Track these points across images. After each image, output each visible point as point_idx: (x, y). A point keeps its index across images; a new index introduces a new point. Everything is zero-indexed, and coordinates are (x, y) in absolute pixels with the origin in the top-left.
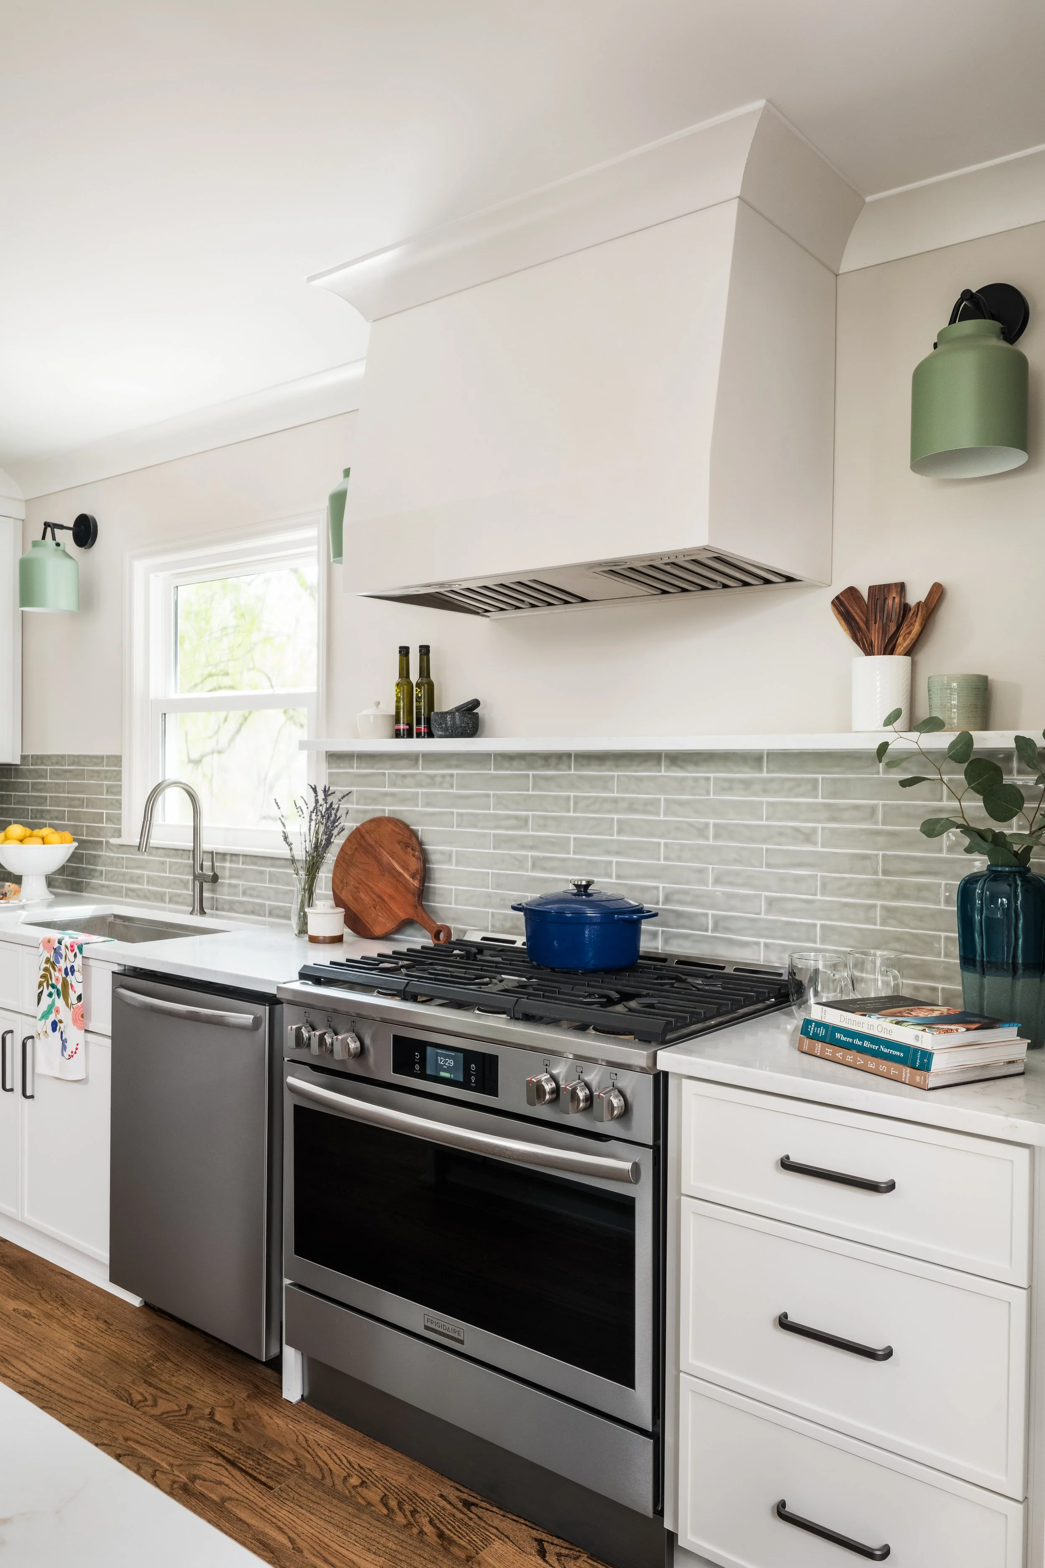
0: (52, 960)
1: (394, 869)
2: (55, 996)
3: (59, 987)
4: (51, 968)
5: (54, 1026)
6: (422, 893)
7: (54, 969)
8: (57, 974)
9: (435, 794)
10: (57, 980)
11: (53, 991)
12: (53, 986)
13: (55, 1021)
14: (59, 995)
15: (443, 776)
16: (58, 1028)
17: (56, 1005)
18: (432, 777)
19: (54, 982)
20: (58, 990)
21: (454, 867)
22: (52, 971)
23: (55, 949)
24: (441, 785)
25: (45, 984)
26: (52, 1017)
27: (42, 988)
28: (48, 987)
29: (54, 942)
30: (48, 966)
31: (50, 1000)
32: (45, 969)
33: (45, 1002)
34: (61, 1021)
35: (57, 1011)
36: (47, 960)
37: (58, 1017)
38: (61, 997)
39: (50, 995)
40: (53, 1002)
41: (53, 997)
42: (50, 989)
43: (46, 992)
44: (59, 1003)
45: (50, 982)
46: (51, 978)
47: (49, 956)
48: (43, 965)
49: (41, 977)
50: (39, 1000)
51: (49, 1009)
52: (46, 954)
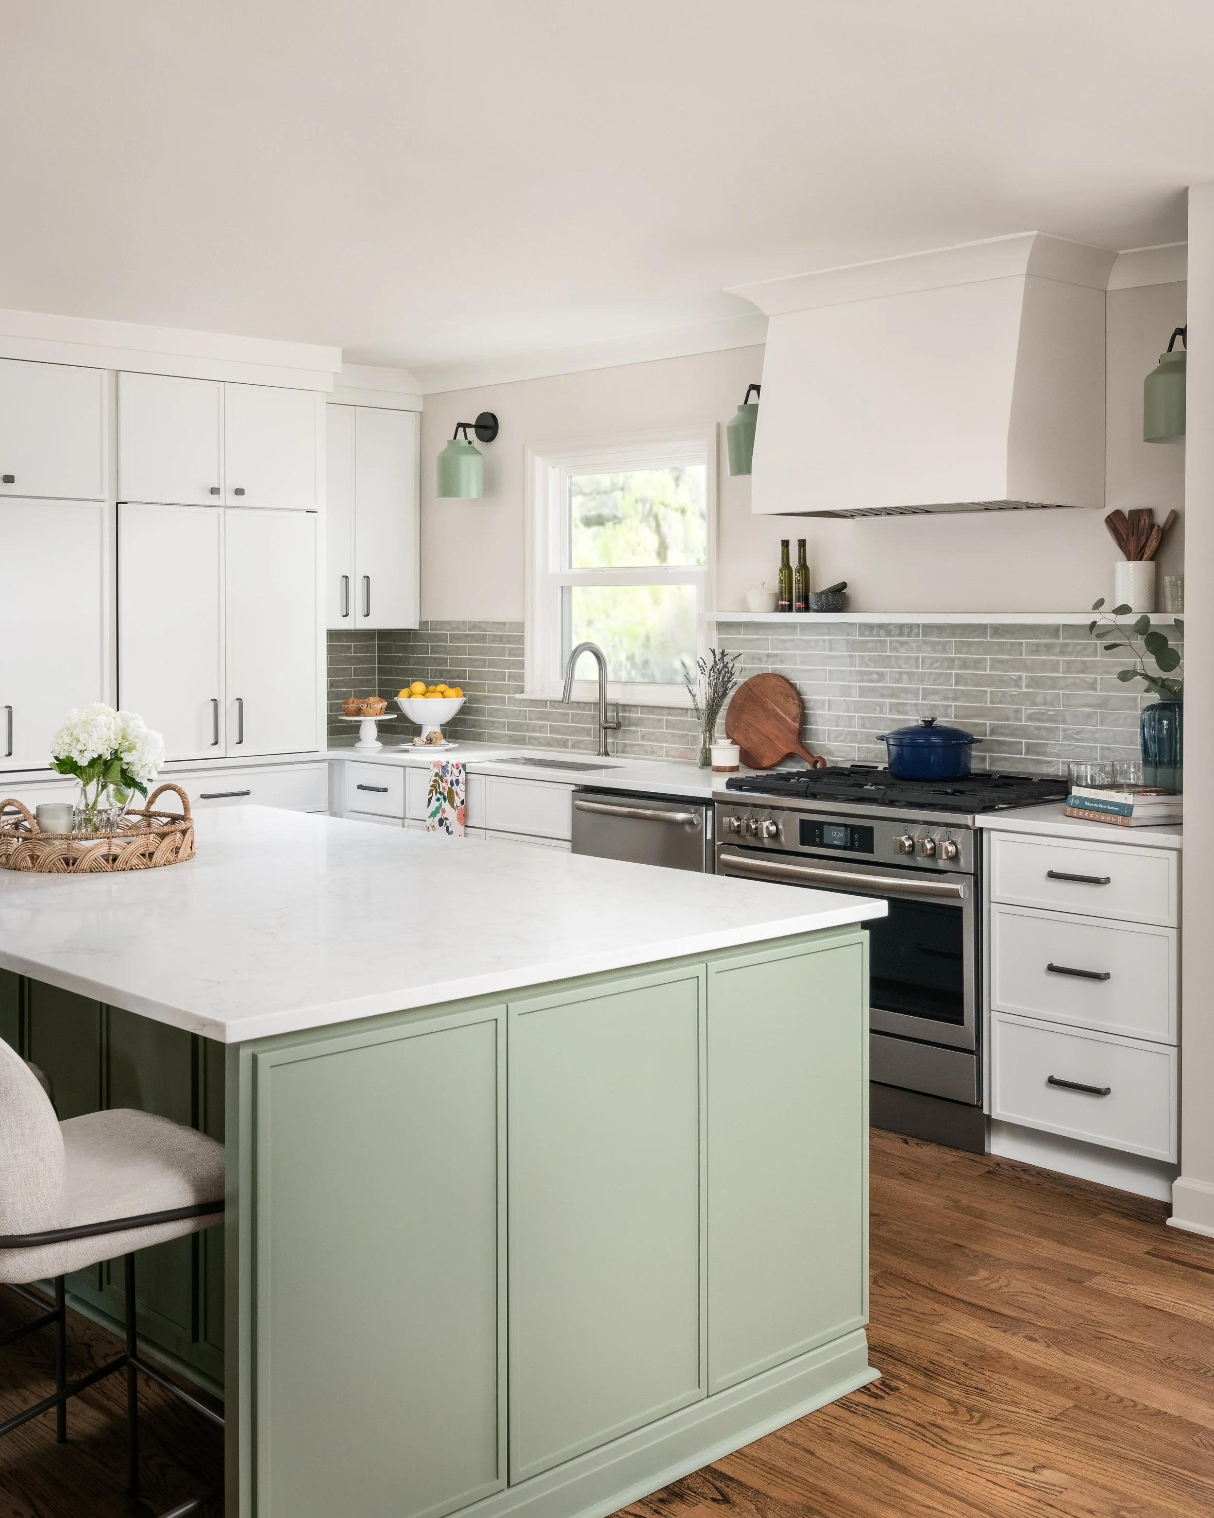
0: (440, 775)
1: (778, 714)
2: (442, 800)
3: (446, 794)
4: (439, 780)
5: (441, 822)
6: (802, 734)
7: (442, 781)
8: (444, 784)
9: (810, 655)
10: (444, 789)
11: (440, 797)
12: (441, 793)
13: (442, 818)
14: (445, 800)
16: (444, 824)
17: (443, 807)
18: (808, 642)
19: (441, 790)
20: (444, 796)
22: (440, 782)
23: (444, 768)
24: (814, 648)
25: (434, 792)
26: (439, 816)
27: (431, 795)
28: (436, 795)
29: (442, 762)
30: (437, 778)
31: (438, 804)
32: (434, 781)
33: (434, 804)
34: (446, 819)
35: (444, 811)
36: (437, 775)
37: (445, 816)
38: (447, 801)
39: (438, 800)
40: (441, 805)
41: (441, 801)
42: (438, 795)
43: (434, 798)
44: (446, 805)
45: (438, 791)
46: (439, 787)
47: (438, 771)
48: (433, 778)
49: (431, 786)
50: (429, 803)
51: (437, 810)
52: (435, 770)
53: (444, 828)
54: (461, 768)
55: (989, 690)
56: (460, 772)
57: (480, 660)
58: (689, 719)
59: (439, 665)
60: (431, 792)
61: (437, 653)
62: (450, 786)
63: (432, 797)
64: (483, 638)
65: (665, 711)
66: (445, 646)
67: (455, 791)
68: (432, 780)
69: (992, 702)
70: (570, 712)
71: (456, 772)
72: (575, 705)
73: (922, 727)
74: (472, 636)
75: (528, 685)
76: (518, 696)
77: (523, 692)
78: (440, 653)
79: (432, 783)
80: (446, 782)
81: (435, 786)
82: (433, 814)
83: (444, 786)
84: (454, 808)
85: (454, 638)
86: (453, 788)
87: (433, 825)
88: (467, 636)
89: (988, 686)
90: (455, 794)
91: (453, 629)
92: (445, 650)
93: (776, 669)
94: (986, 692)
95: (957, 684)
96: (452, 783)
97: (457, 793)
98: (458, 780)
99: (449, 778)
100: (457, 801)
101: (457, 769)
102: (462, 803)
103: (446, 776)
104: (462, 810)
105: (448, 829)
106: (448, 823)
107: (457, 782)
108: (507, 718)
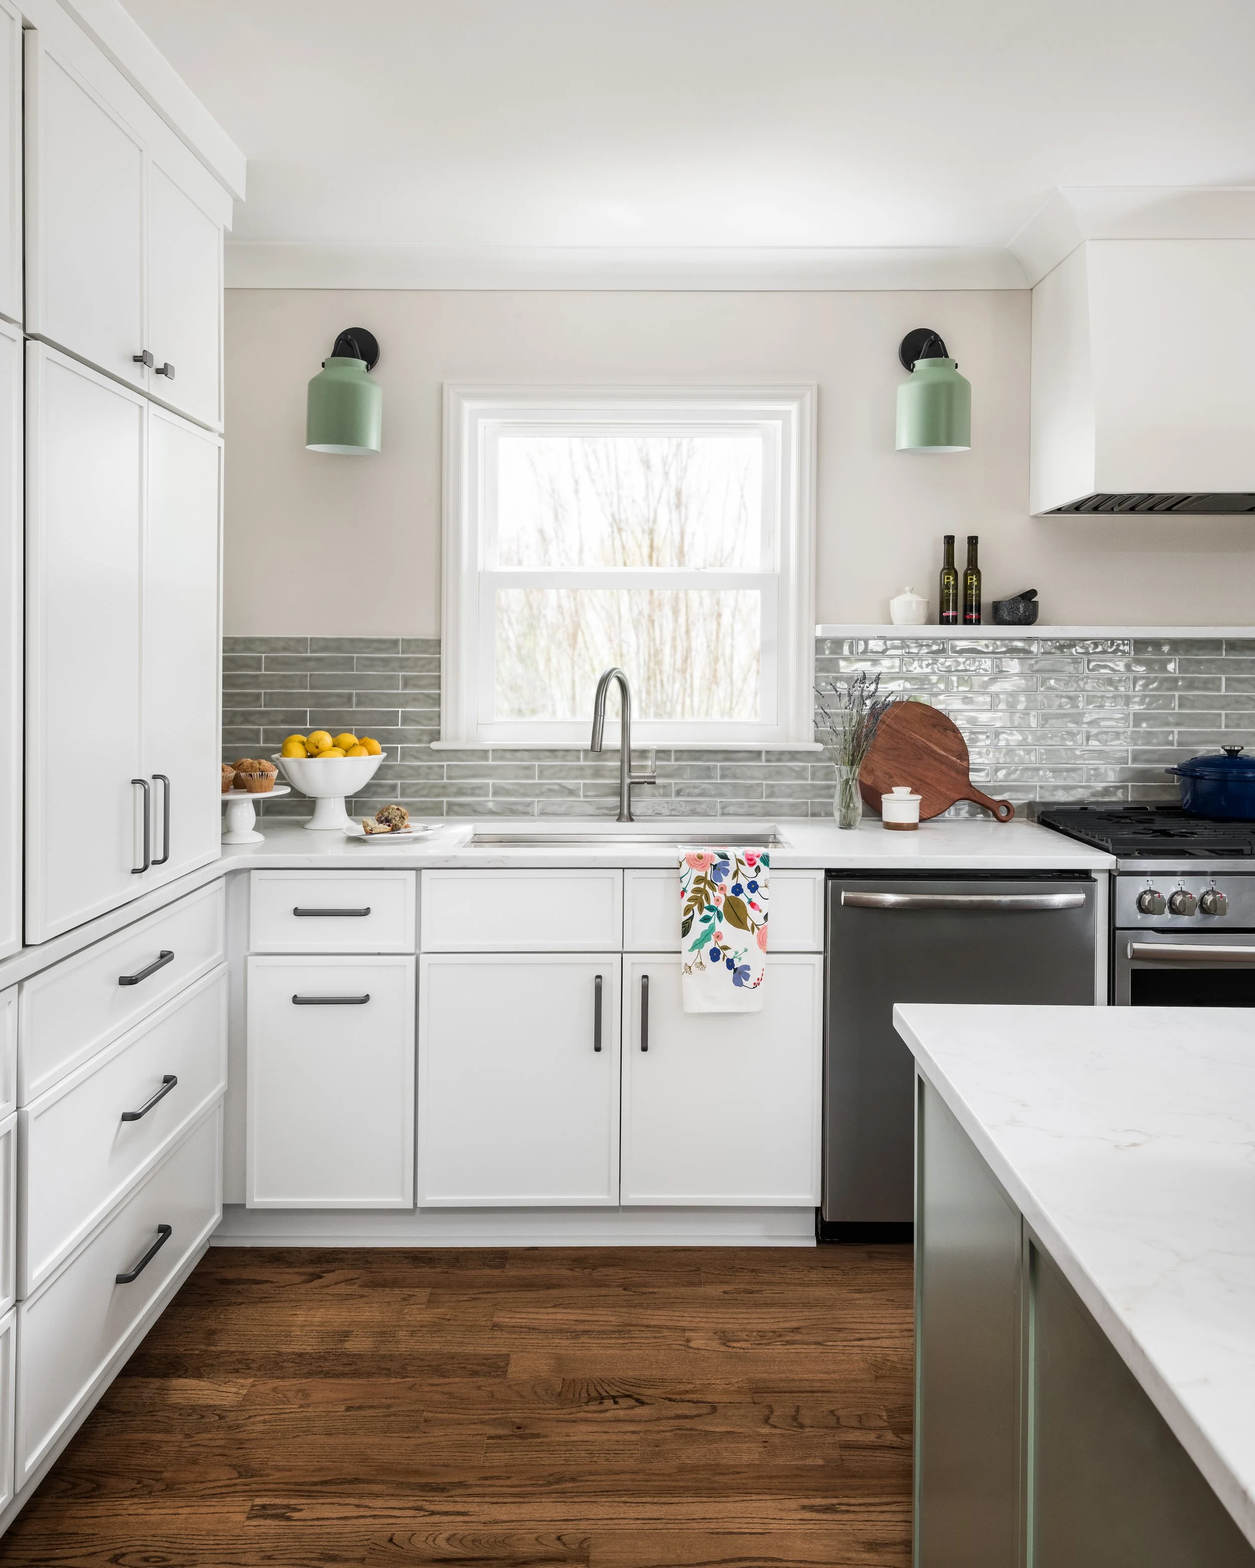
0: (709, 878)
1: (934, 751)
2: (714, 920)
3: (721, 908)
4: (707, 888)
5: (715, 955)
6: (967, 773)
7: (714, 889)
8: (717, 894)
10: (718, 900)
11: (711, 914)
12: (711, 909)
13: (715, 949)
14: (720, 918)
16: (721, 956)
17: (717, 930)
19: (713, 903)
20: (719, 913)
22: (710, 891)
23: (715, 866)
25: (696, 908)
26: (709, 945)
27: (691, 914)
28: (701, 911)
29: (712, 858)
30: (702, 886)
31: (706, 926)
32: (695, 891)
33: (698, 928)
34: (726, 948)
35: (719, 937)
36: (699, 880)
37: (721, 943)
39: (706, 919)
40: (712, 928)
41: (712, 921)
42: (706, 912)
43: (698, 917)
44: (724, 927)
45: (706, 905)
46: (708, 899)
47: (703, 874)
48: (692, 886)
49: (689, 900)
50: (686, 929)
51: (705, 937)
52: (696, 873)
53: (721, 963)
54: (759, 862)
55: (1223, 712)
56: (758, 870)
57: (339, 695)
60: (688, 910)
62: (729, 893)
63: (692, 918)
64: (348, 663)
65: (721, 756)
67: (745, 901)
68: (689, 890)
69: (1226, 727)
70: (537, 764)
71: (750, 871)
72: (548, 754)
73: (1225, 758)
74: (319, 659)
75: (449, 729)
76: (434, 745)
77: (437, 739)
79: (689, 894)
80: (722, 888)
81: (699, 899)
82: (698, 945)
83: (718, 898)
84: (747, 929)
85: (277, 663)
86: (741, 897)
87: (698, 960)
88: (308, 659)
89: (1222, 708)
90: (748, 907)
91: (274, 650)
93: (914, 696)
94: (1220, 715)
95: (1181, 706)
96: (737, 889)
97: (753, 905)
98: (754, 883)
99: (728, 882)
100: (754, 916)
101: (751, 865)
102: (766, 917)
103: (721, 880)
104: (766, 928)
105: (730, 964)
106: (730, 954)
107: (753, 887)
108: (400, 777)
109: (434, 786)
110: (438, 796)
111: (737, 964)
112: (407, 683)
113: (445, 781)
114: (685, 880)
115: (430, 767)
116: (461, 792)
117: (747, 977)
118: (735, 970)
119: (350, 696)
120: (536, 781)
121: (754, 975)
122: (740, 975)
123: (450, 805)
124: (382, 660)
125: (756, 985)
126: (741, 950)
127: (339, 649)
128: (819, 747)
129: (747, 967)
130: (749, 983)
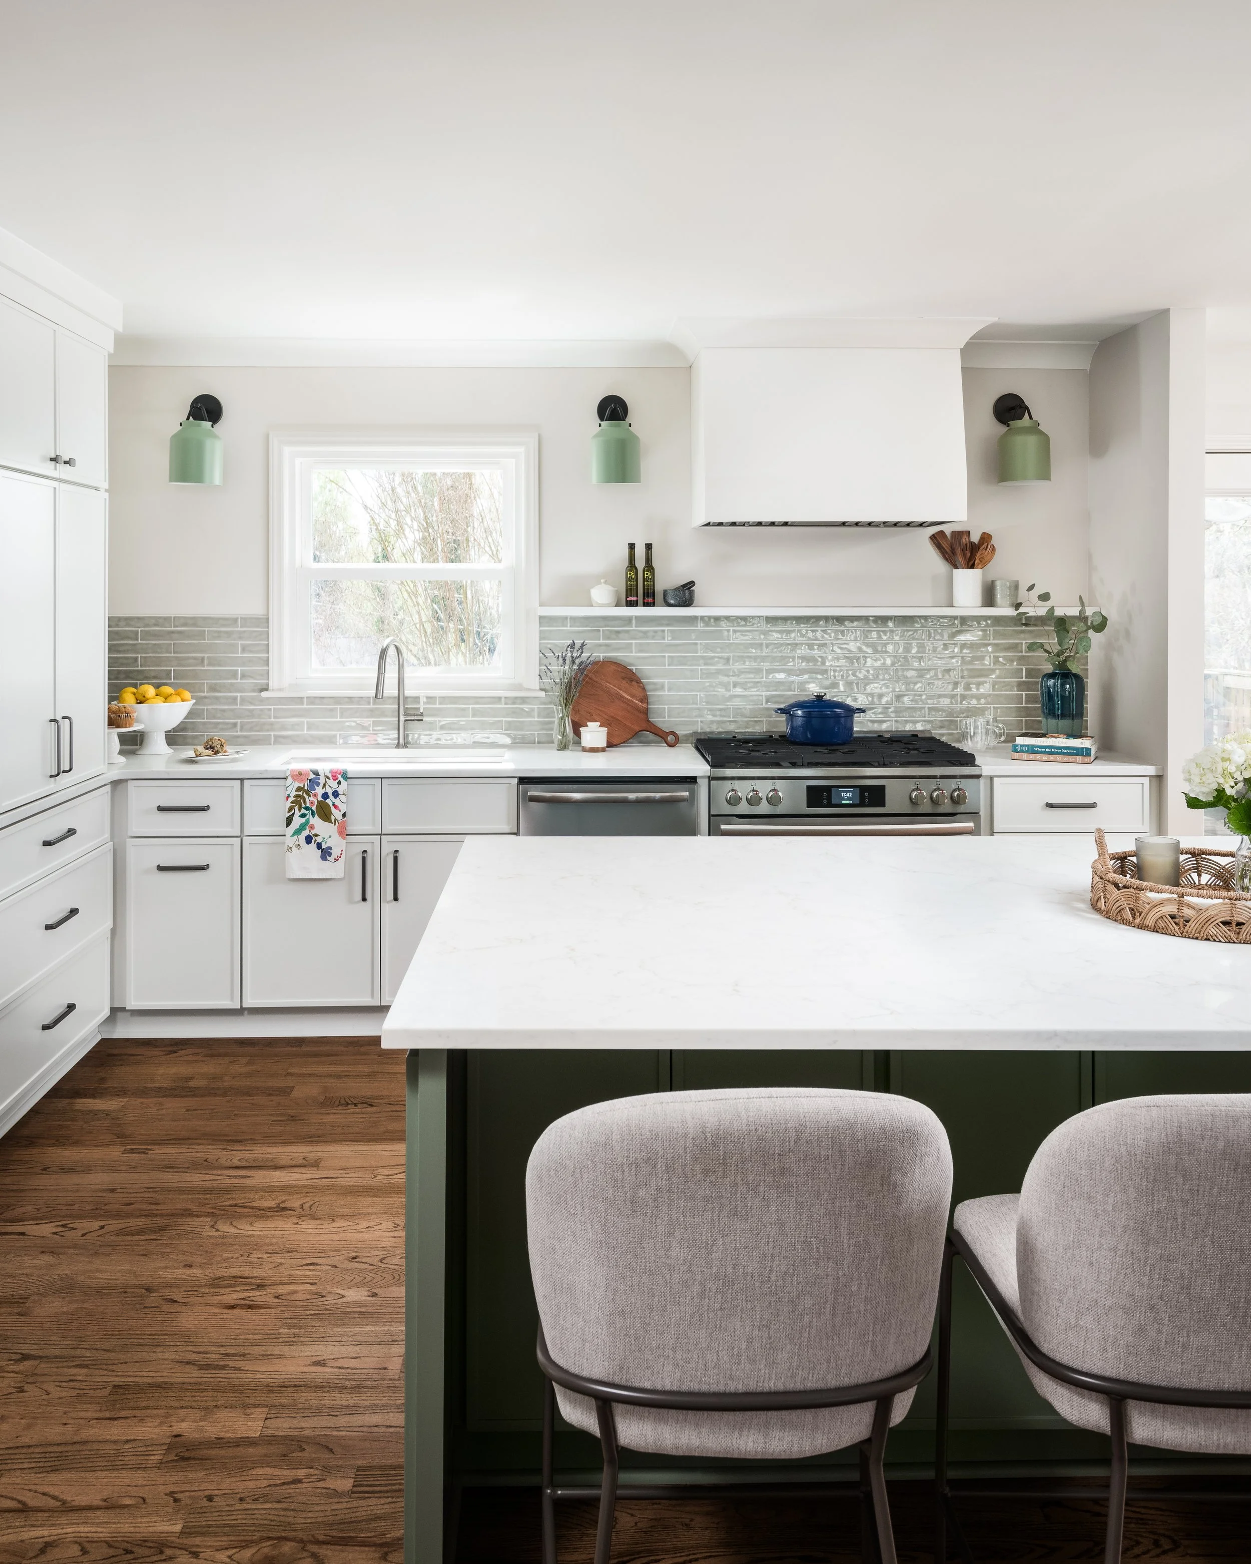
0: (306, 788)
1: (623, 697)
2: (309, 816)
3: (314, 808)
4: (305, 795)
5: (309, 840)
6: (646, 712)
7: (309, 796)
8: (312, 799)
9: (648, 644)
10: (312, 803)
11: (307, 812)
12: (307, 808)
13: (309, 835)
14: (313, 815)
15: (656, 632)
16: (313, 841)
17: (311, 823)
18: (645, 633)
19: (308, 805)
20: (312, 811)
21: (666, 693)
22: (306, 797)
23: (310, 780)
24: (653, 638)
25: (296, 808)
26: (305, 833)
27: (293, 812)
28: (300, 810)
29: (306, 776)
30: (301, 793)
31: (303, 820)
32: (295, 797)
33: (297, 821)
34: (316, 835)
35: (312, 827)
36: (299, 789)
37: (313, 832)
38: (316, 816)
39: (303, 816)
40: (307, 822)
41: (307, 817)
42: (303, 811)
43: (297, 814)
44: (316, 821)
45: (303, 806)
46: (305, 802)
47: (302, 785)
48: (294, 793)
49: (292, 802)
50: (289, 821)
51: (302, 828)
52: (297, 784)
56: (339, 783)
57: (195, 658)
58: (503, 706)
59: (122, 665)
60: (291, 809)
61: (119, 652)
62: (320, 799)
63: (293, 814)
66: (135, 645)
67: (331, 804)
68: (292, 795)
70: (339, 707)
71: (333, 783)
72: (347, 700)
73: (815, 701)
74: (180, 632)
75: (273, 683)
76: (264, 694)
77: (267, 690)
78: (125, 652)
79: (292, 799)
80: (315, 795)
81: (298, 801)
82: (298, 832)
83: (312, 801)
84: (332, 822)
85: (147, 635)
86: (328, 801)
87: (298, 843)
88: (173, 632)
90: (332, 808)
91: (147, 625)
92: (134, 648)
93: (610, 658)
96: (325, 796)
97: (335, 806)
98: (336, 792)
99: (319, 791)
100: (336, 814)
101: (335, 780)
102: (344, 815)
103: (314, 789)
104: (344, 822)
105: (319, 846)
106: (319, 839)
107: (336, 794)
108: (239, 717)
109: (264, 724)
110: (268, 730)
111: (324, 846)
112: (244, 650)
113: (272, 720)
114: (290, 789)
115: (261, 710)
116: (284, 728)
117: (330, 855)
118: (323, 850)
119: (203, 659)
120: (339, 719)
121: (335, 852)
122: (325, 853)
123: (276, 737)
124: (226, 632)
125: (336, 860)
126: (327, 837)
127: (195, 625)
128: (543, 694)
129: (330, 848)
130: (331, 859)
